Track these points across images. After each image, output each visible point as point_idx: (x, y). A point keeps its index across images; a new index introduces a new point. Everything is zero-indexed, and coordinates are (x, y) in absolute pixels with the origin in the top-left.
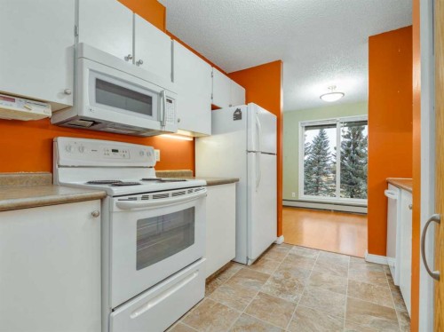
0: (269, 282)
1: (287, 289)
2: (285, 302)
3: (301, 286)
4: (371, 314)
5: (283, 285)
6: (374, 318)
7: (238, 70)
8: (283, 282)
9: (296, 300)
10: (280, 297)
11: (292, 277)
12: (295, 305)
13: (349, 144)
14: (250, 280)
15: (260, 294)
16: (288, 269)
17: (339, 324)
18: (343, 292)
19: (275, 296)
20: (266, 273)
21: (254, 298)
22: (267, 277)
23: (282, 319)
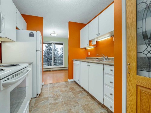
0: (50, 99)
1: (57, 98)
2: (59, 102)
3: (60, 95)
4: (78, 94)
5: (54, 97)
6: (79, 94)
7: (28, 15)
8: (54, 96)
9: (62, 100)
10: (57, 101)
11: (56, 94)
12: (62, 101)
13: (48, 50)
14: (43, 102)
15: (50, 104)
16: (52, 92)
17: (75, 100)
18: (70, 92)
19: (55, 102)
20: (46, 96)
21: (49, 107)
22: (48, 98)
23: (62, 107)
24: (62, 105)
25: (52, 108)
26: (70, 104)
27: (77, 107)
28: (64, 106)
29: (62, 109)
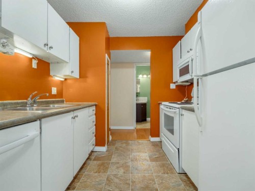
23: (134, 178)
24: (135, 182)
25: (151, 182)
26: (120, 180)
27: (114, 173)
28: (132, 179)
29: (136, 177)
